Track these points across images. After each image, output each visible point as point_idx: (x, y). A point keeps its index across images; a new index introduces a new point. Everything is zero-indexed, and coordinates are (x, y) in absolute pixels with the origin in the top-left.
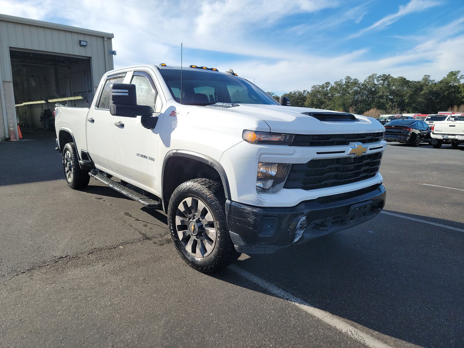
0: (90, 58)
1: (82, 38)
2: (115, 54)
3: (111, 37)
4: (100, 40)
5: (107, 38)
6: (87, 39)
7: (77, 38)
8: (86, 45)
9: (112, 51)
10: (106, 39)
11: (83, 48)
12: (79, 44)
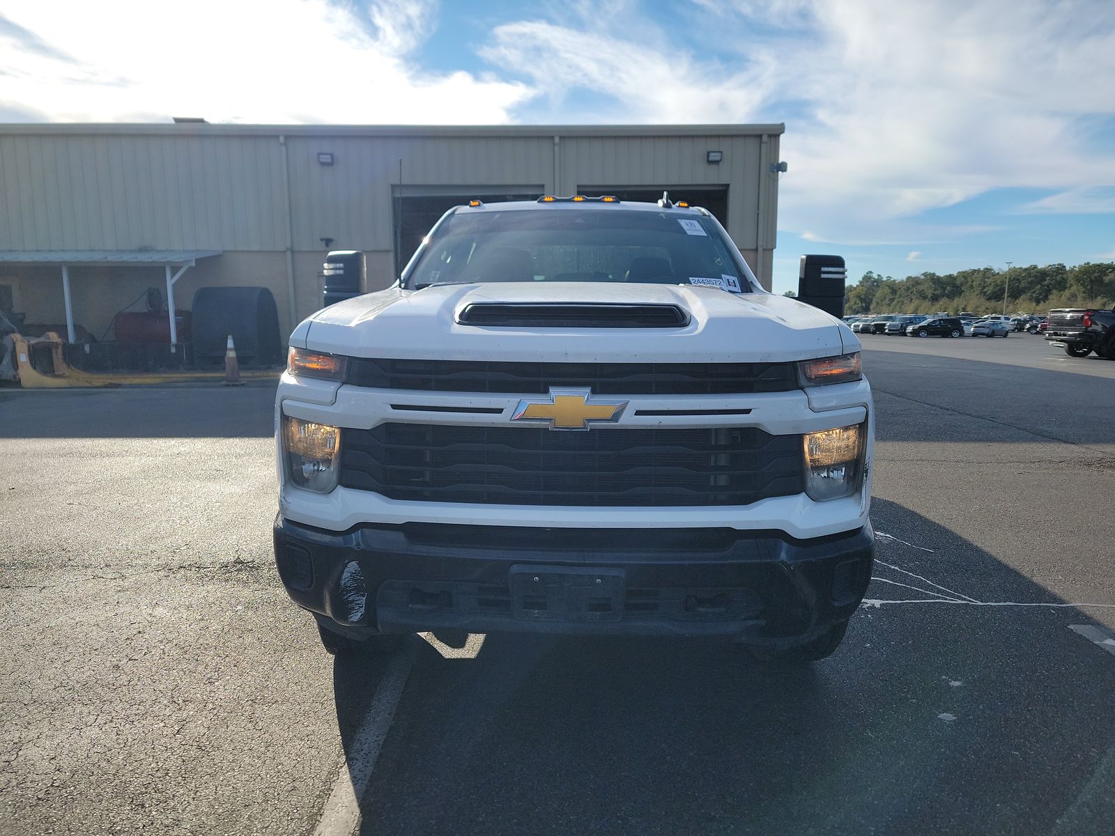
0: (728, 186)
1: (713, 145)
2: (785, 170)
3: (778, 133)
4: (752, 145)
5: (770, 136)
6: (725, 145)
7: (702, 147)
8: (718, 158)
9: (777, 164)
10: (765, 138)
11: (713, 167)
12: (706, 159)
